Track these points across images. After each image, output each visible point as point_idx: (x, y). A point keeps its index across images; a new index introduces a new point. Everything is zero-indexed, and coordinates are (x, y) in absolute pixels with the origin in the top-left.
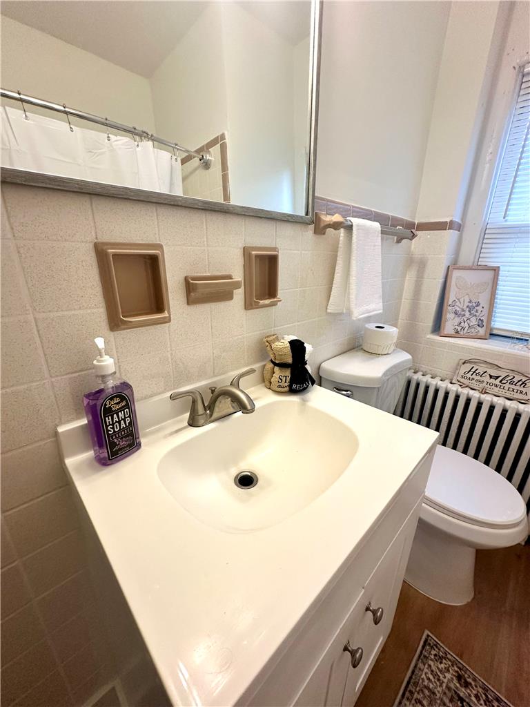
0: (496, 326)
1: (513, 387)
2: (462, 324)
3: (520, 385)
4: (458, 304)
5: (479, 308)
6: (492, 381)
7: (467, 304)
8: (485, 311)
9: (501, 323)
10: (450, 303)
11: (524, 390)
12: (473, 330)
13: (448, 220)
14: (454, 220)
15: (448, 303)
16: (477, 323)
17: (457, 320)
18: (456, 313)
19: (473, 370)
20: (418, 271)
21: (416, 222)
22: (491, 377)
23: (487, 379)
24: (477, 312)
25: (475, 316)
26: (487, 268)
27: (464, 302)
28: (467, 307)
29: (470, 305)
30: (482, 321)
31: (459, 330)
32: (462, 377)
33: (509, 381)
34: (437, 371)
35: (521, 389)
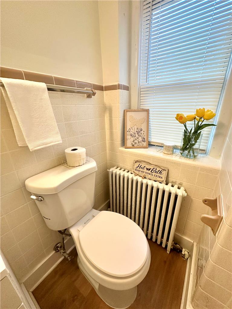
0: (152, 141)
1: (156, 174)
2: (135, 141)
3: (159, 173)
4: (132, 130)
5: (142, 132)
6: (148, 171)
7: (136, 130)
8: (145, 133)
9: (154, 139)
10: (128, 130)
11: (161, 176)
12: (140, 143)
13: (116, 83)
14: (120, 83)
15: (126, 131)
16: (142, 140)
17: (132, 139)
18: (131, 136)
19: (140, 166)
20: (109, 114)
21: (104, 85)
22: (147, 169)
23: (145, 170)
24: (141, 134)
25: (141, 136)
26: (144, 110)
27: (134, 129)
28: (136, 131)
29: (138, 130)
30: (144, 138)
31: (134, 144)
32: (136, 170)
33: (155, 171)
34: (126, 167)
35: (160, 175)
